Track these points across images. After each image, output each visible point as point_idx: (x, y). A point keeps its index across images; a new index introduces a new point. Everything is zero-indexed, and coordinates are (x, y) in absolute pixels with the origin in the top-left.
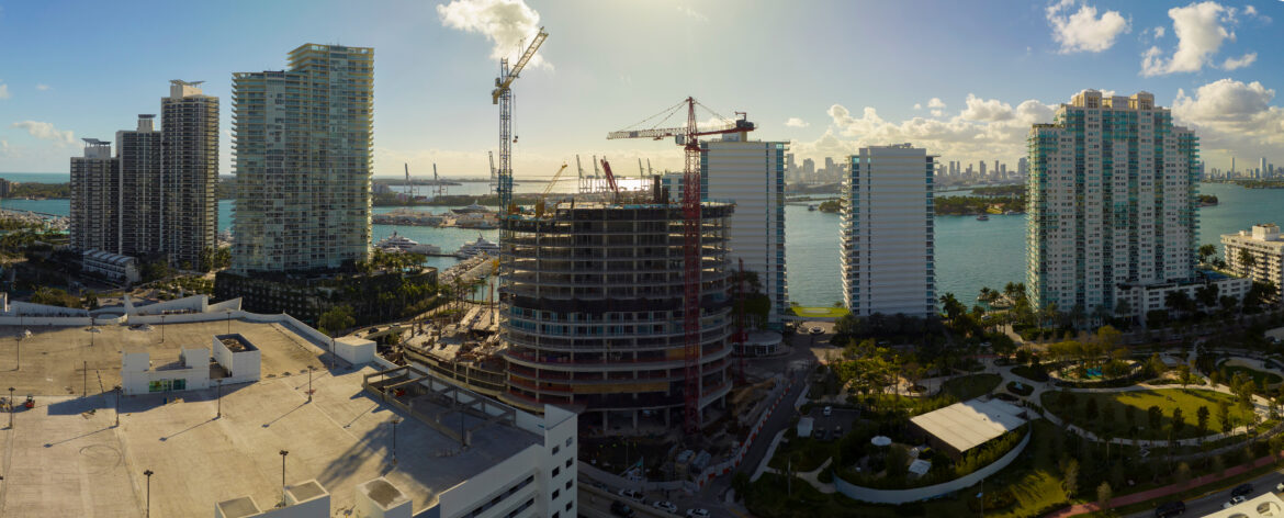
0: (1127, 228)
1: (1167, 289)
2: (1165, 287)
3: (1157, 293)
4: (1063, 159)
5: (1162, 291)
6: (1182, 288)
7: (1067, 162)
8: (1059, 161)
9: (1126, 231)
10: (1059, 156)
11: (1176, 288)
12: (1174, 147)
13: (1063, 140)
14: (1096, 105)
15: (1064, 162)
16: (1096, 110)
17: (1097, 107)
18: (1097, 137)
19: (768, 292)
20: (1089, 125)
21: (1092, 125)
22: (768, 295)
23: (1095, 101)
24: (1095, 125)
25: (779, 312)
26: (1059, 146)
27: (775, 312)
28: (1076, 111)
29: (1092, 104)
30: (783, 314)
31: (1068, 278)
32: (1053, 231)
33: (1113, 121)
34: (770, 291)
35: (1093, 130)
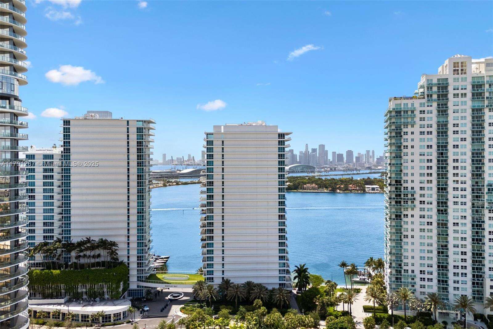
4: (422, 133)
7: (426, 136)
8: (417, 136)
10: (417, 129)
13: (422, 112)
14: (463, 71)
15: (422, 136)
16: (464, 76)
17: (465, 73)
18: (464, 107)
19: (128, 260)
20: (454, 95)
21: (458, 94)
22: (128, 264)
23: (462, 66)
24: (462, 94)
25: (140, 279)
26: (417, 119)
27: (135, 279)
28: (438, 80)
29: (458, 70)
30: (143, 281)
31: (427, 262)
32: (410, 209)
33: (487, 86)
34: (131, 259)
35: (460, 99)
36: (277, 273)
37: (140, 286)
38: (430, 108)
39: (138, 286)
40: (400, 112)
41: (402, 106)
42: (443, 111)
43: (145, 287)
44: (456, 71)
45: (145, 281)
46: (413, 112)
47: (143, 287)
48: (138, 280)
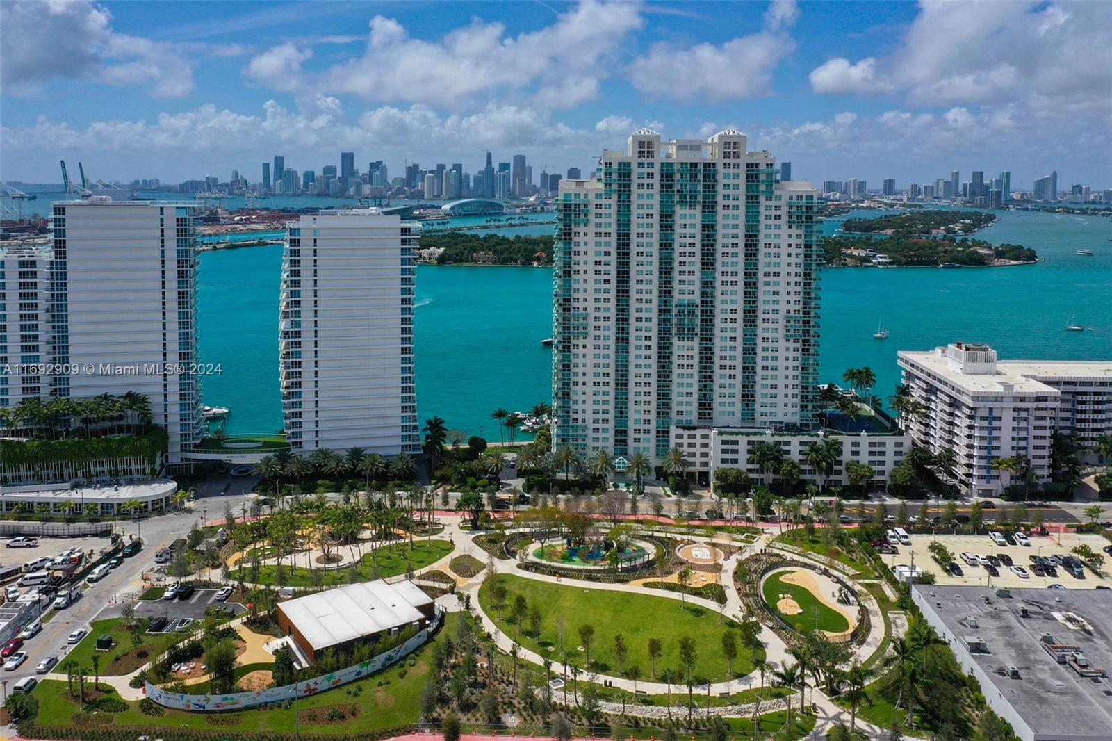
0: (697, 340)
1: (752, 438)
2: (748, 434)
3: (736, 442)
4: (598, 234)
5: (743, 440)
6: (777, 438)
7: (603, 239)
8: (591, 239)
9: (696, 343)
10: (591, 229)
11: (768, 437)
12: (778, 217)
13: (598, 206)
14: (650, 154)
15: (598, 239)
16: (650, 160)
17: (653, 157)
18: (650, 202)
19: (166, 421)
20: (639, 185)
21: (643, 185)
22: (166, 426)
23: (648, 147)
24: (648, 185)
25: (184, 448)
26: (591, 217)
27: (178, 449)
28: (620, 164)
29: (644, 152)
30: (190, 451)
31: (601, 407)
32: (581, 338)
33: (677, 177)
34: (170, 419)
35: (645, 191)
36: (398, 431)
37: (186, 459)
38: (608, 202)
39: (182, 460)
40: (570, 206)
41: (572, 198)
42: (624, 205)
43: (194, 460)
44: (641, 153)
45: (194, 452)
46: (586, 206)
47: (190, 459)
48: (182, 450)
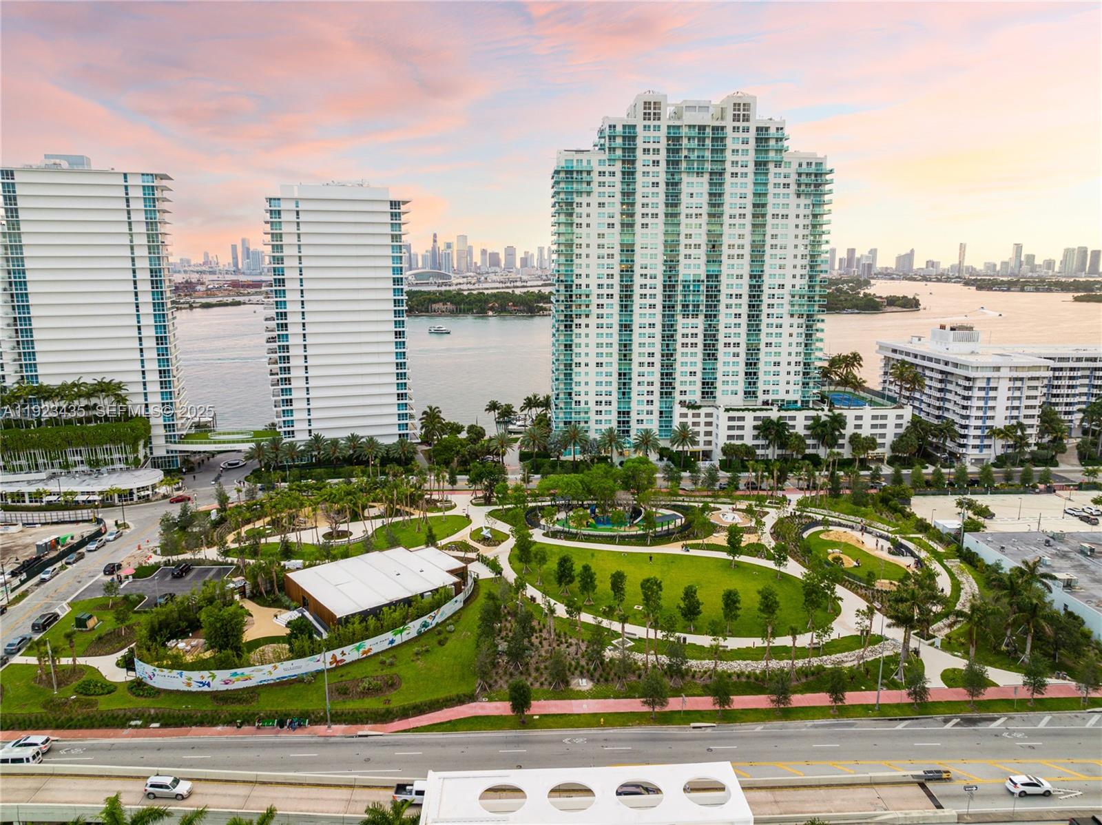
0: (701, 317)
1: (758, 414)
2: (754, 410)
3: (742, 419)
4: (601, 205)
5: (749, 416)
6: (783, 413)
7: (607, 210)
8: (594, 209)
9: (700, 321)
10: (594, 199)
11: (774, 414)
12: (787, 186)
13: (602, 174)
14: (657, 117)
15: (601, 210)
16: (656, 123)
17: (659, 119)
18: (656, 169)
20: (644, 150)
21: (649, 150)
23: (655, 109)
24: (654, 150)
25: (168, 439)
26: (594, 185)
27: (163, 441)
28: (624, 126)
29: (649, 114)
30: (175, 443)
31: (604, 389)
32: (583, 317)
33: (685, 141)
35: (651, 157)
37: (172, 452)
38: (611, 169)
39: (168, 452)
40: (572, 172)
41: (575, 164)
42: (629, 172)
43: (181, 452)
44: (646, 116)
45: (179, 443)
46: (589, 173)
47: (176, 451)
48: (167, 442)
